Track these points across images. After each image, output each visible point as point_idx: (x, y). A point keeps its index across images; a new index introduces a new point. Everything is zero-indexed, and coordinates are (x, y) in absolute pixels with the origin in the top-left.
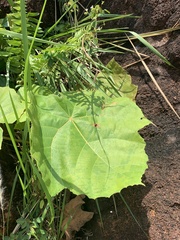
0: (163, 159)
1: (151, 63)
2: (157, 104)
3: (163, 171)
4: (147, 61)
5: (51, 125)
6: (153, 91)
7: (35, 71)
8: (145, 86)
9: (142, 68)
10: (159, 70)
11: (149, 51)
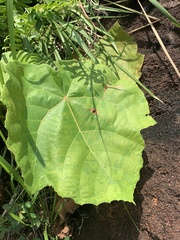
0: (170, 141)
1: (161, 28)
2: (166, 77)
3: (169, 155)
4: (157, 25)
5: (40, 105)
6: (162, 62)
7: (23, 36)
8: (154, 55)
9: (150, 33)
10: (171, 36)
11: (159, 13)
